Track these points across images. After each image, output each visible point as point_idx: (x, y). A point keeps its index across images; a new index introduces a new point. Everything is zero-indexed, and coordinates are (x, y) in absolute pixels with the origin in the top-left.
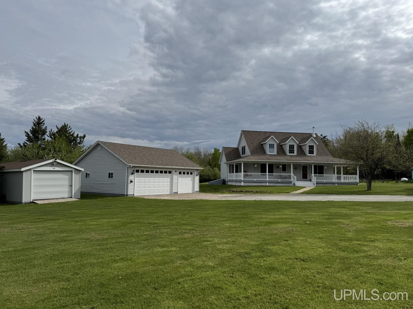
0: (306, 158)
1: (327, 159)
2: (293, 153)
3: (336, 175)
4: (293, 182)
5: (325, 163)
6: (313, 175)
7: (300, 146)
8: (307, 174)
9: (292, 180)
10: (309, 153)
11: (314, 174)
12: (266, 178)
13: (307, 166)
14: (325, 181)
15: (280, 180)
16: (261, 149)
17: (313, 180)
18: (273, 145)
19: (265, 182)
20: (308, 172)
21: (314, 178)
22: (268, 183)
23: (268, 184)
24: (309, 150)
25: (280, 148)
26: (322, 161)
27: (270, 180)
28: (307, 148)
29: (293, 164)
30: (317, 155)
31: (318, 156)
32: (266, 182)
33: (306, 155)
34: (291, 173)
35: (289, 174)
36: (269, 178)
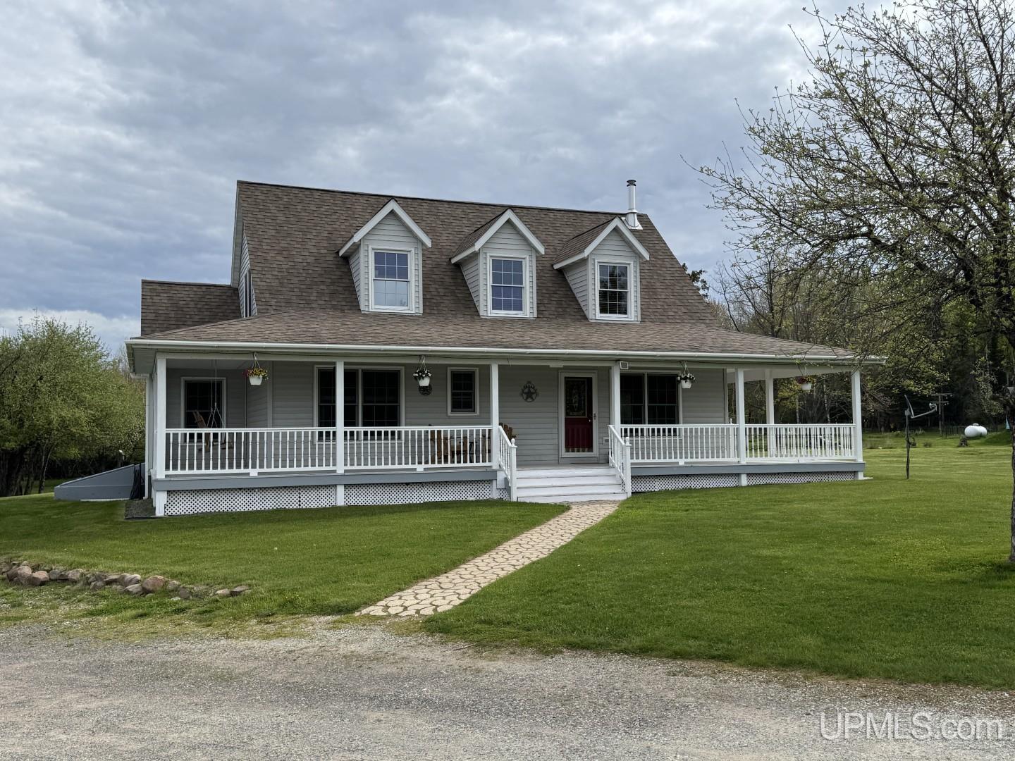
0: (583, 330)
1: (694, 339)
2: (519, 307)
3: (742, 424)
4: (501, 476)
5: (681, 361)
6: (616, 427)
7: (558, 270)
8: (591, 424)
9: (497, 460)
10: (603, 310)
11: (623, 422)
12: (331, 457)
13: (590, 380)
14: (682, 462)
15: (420, 468)
16: (333, 283)
17: (615, 459)
18: (403, 258)
19: (326, 486)
20: (595, 411)
21: (623, 449)
22: (340, 490)
23: (340, 498)
24: (600, 292)
25: (447, 280)
26: (666, 346)
27: (355, 467)
28: (591, 282)
29: (500, 367)
30: (643, 320)
31: (648, 324)
32: (328, 485)
33: (585, 318)
34: (488, 421)
35: (481, 428)
36: (350, 457)
